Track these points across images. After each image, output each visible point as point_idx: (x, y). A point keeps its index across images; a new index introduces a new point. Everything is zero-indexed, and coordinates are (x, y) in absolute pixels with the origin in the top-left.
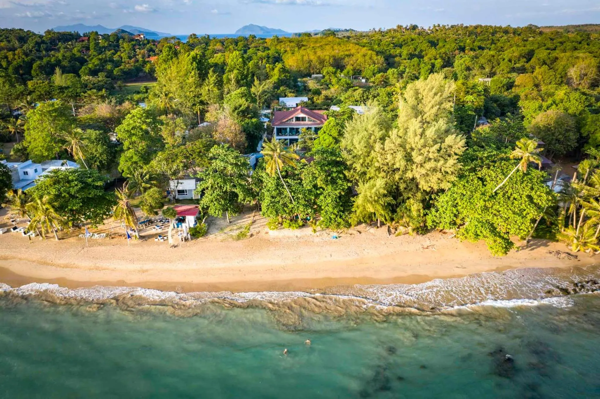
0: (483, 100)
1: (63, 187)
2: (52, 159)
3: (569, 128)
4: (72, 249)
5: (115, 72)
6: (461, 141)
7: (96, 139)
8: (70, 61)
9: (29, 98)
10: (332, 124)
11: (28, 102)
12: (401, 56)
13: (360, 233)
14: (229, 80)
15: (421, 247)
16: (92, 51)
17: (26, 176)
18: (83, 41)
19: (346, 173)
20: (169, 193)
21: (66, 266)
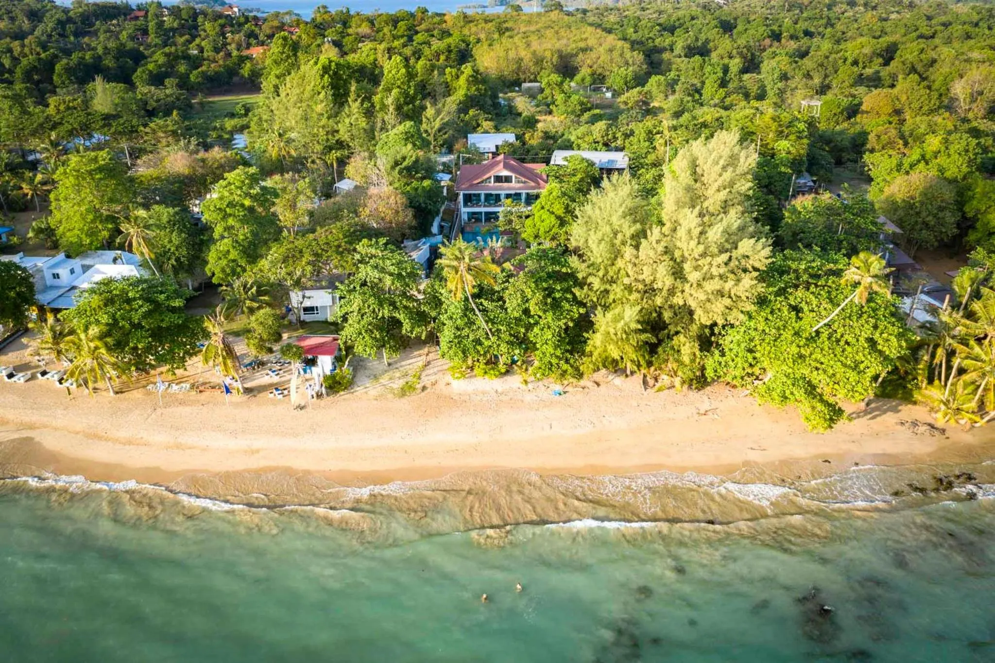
0: (805, 147)
1: (119, 310)
2: (97, 249)
3: (944, 204)
4: (137, 412)
5: (192, 78)
6: (763, 249)
7: (168, 222)
8: (117, 58)
9: (53, 136)
10: (554, 194)
11: (51, 142)
12: (672, 50)
13: (598, 384)
14: (384, 107)
15: (695, 411)
16: (153, 36)
17: (57, 280)
18: (137, 18)
19: (577, 291)
20: (289, 310)
21: (129, 442)
